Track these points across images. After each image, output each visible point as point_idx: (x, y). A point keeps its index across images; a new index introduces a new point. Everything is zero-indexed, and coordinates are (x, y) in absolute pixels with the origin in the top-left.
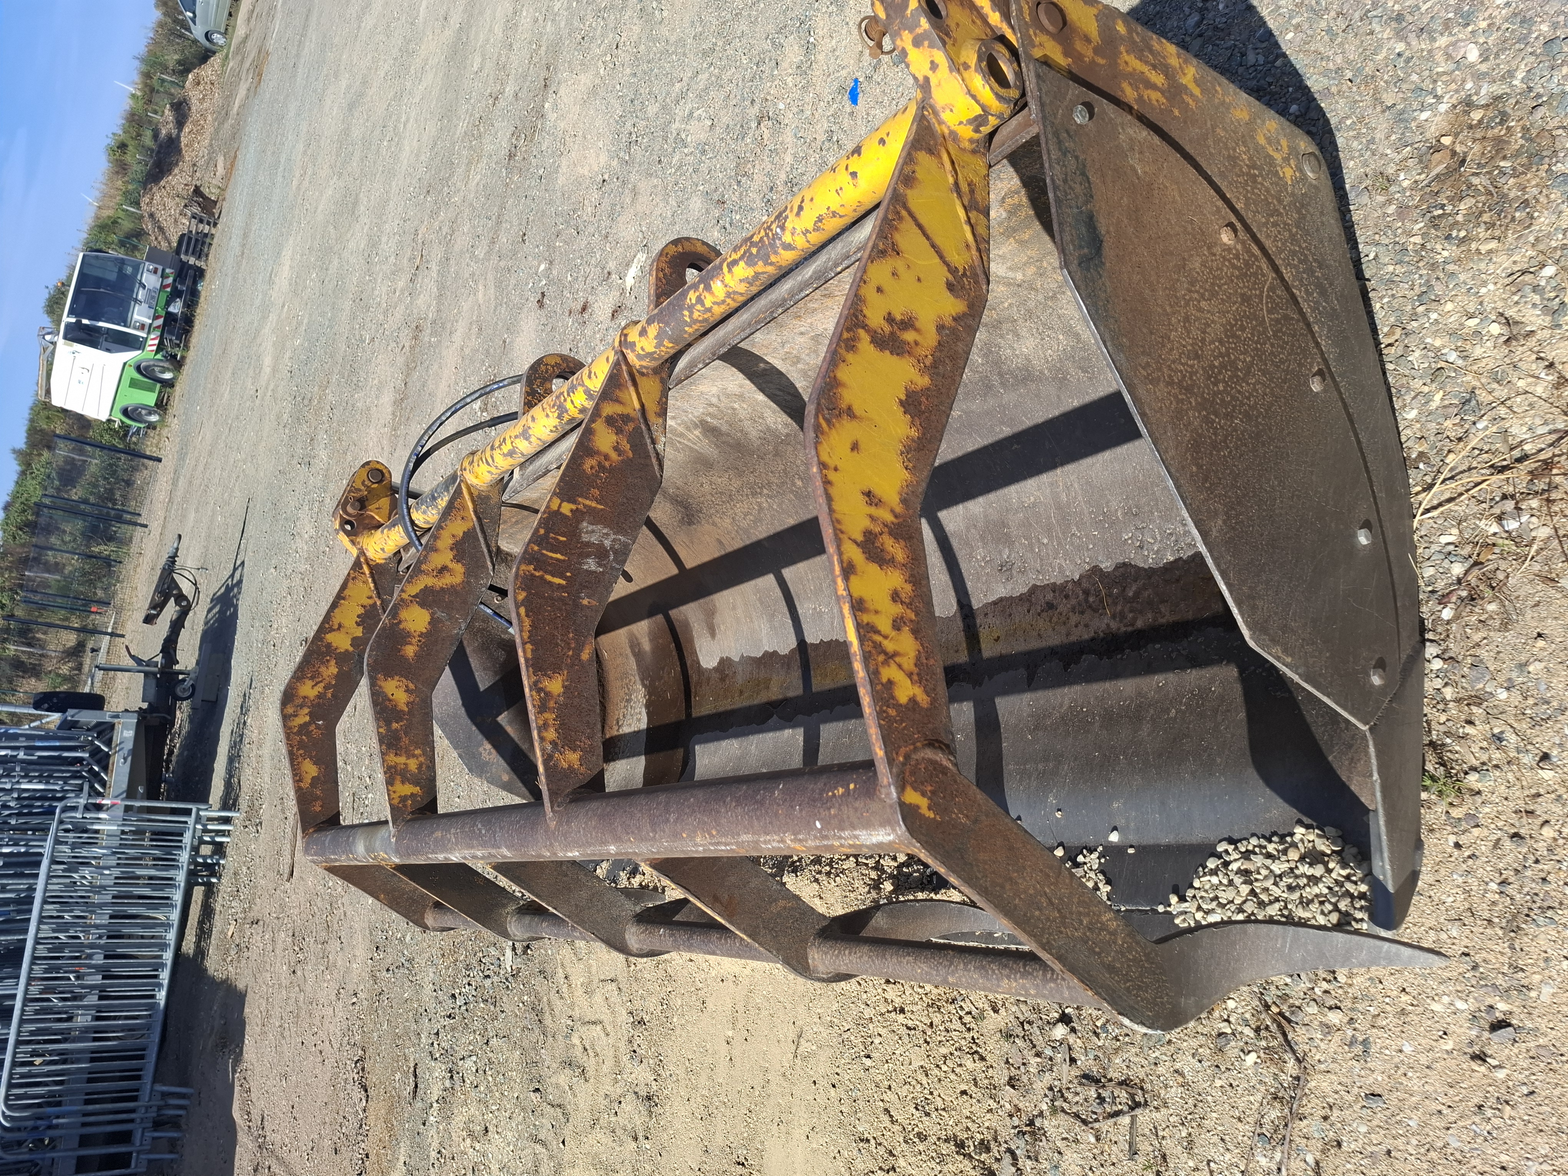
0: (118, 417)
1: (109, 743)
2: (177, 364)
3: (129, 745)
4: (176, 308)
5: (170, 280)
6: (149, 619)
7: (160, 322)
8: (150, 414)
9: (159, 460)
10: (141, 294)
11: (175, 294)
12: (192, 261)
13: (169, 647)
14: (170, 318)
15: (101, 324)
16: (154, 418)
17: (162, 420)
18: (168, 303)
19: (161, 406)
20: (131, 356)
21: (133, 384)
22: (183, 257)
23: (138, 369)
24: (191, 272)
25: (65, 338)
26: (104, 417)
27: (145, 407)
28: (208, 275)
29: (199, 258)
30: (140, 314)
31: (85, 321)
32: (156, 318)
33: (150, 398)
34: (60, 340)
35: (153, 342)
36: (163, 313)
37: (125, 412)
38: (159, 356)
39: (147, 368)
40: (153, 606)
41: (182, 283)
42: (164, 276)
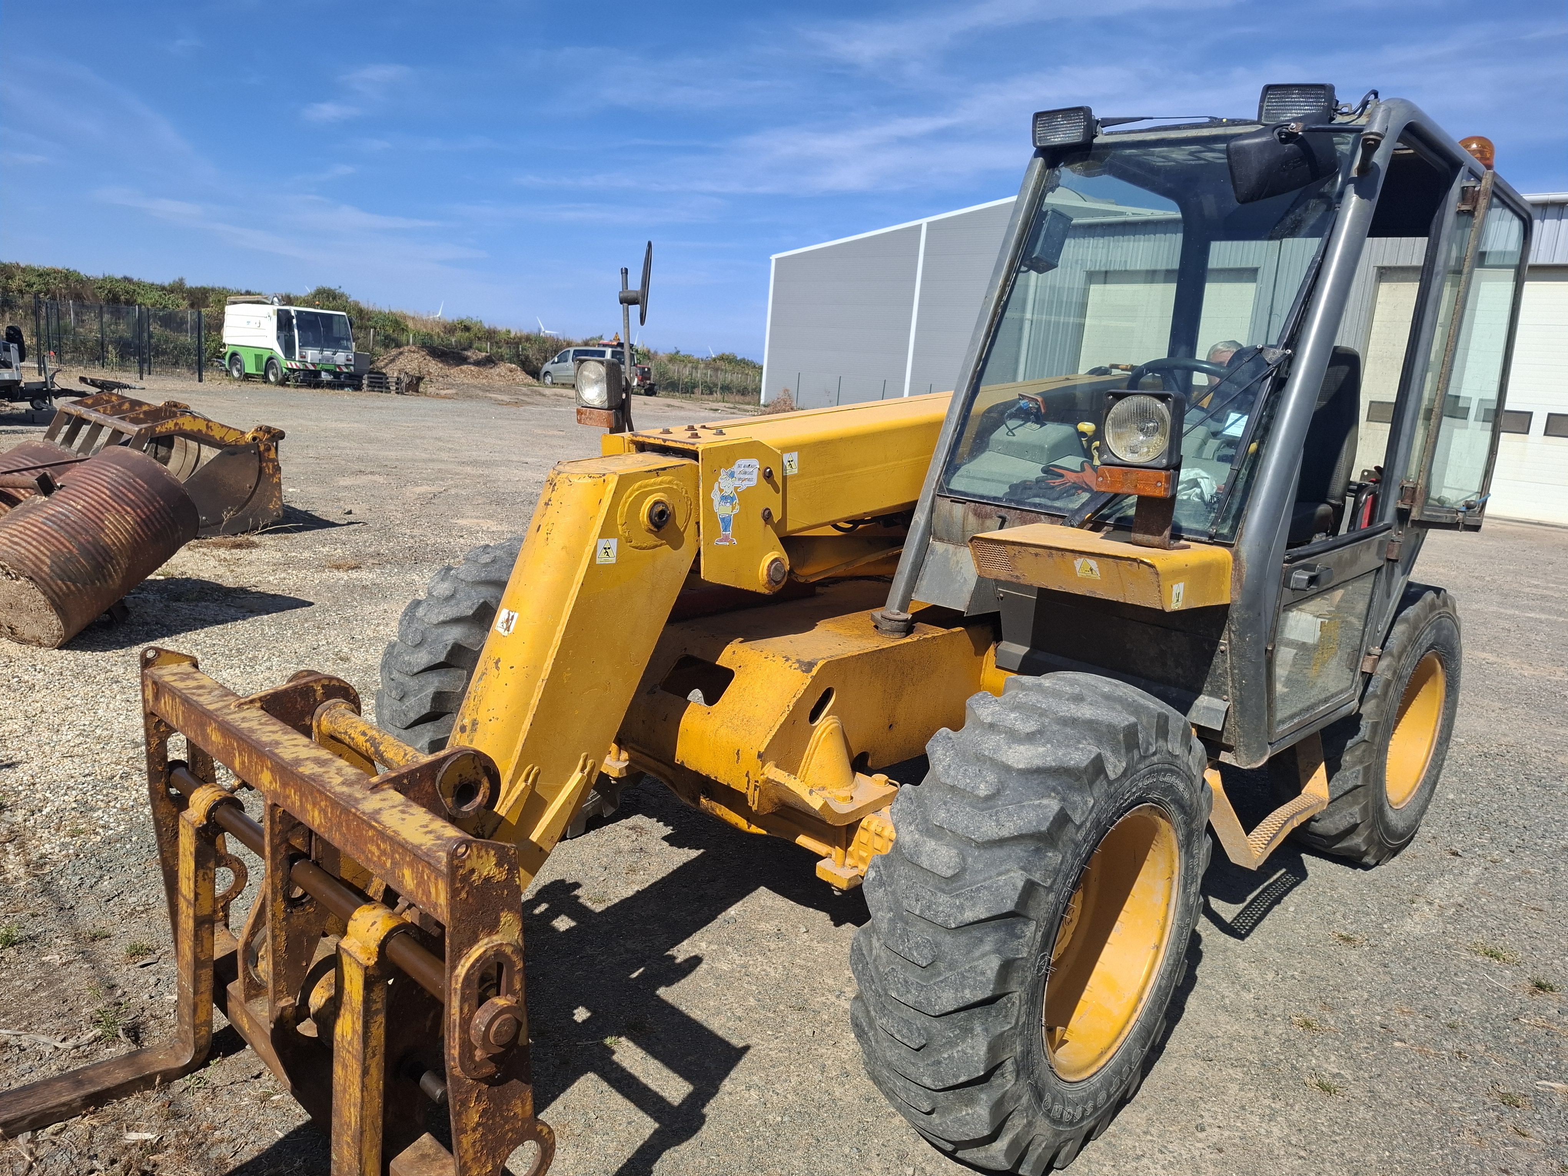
0: (229, 350)
2: (283, 382)
4: (325, 376)
5: (345, 370)
6: (83, 380)
7: (312, 368)
8: (238, 370)
9: (200, 380)
10: (328, 353)
11: (337, 375)
12: (365, 382)
14: (317, 374)
15: (296, 331)
16: (236, 374)
17: (235, 379)
18: (326, 371)
19: (247, 377)
20: (279, 352)
21: (258, 357)
22: (366, 376)
23: (270, 358)
24: (356, 382)
25: (279, 310)
26: (226, 340)
27: (243, 366)
28: (358, 393)
29: (368, 386)
30: (312, 355)
31: (295, 321)
32: (313, 364)
33: (250, 368)
34: (277, 307)
35: (294, 365)
36: (318, 368)
37: (234, 355)
38: (285, 370)
39: (274, 364)
40: (92, 380)
41: (345, 378)
42: (346, 366)
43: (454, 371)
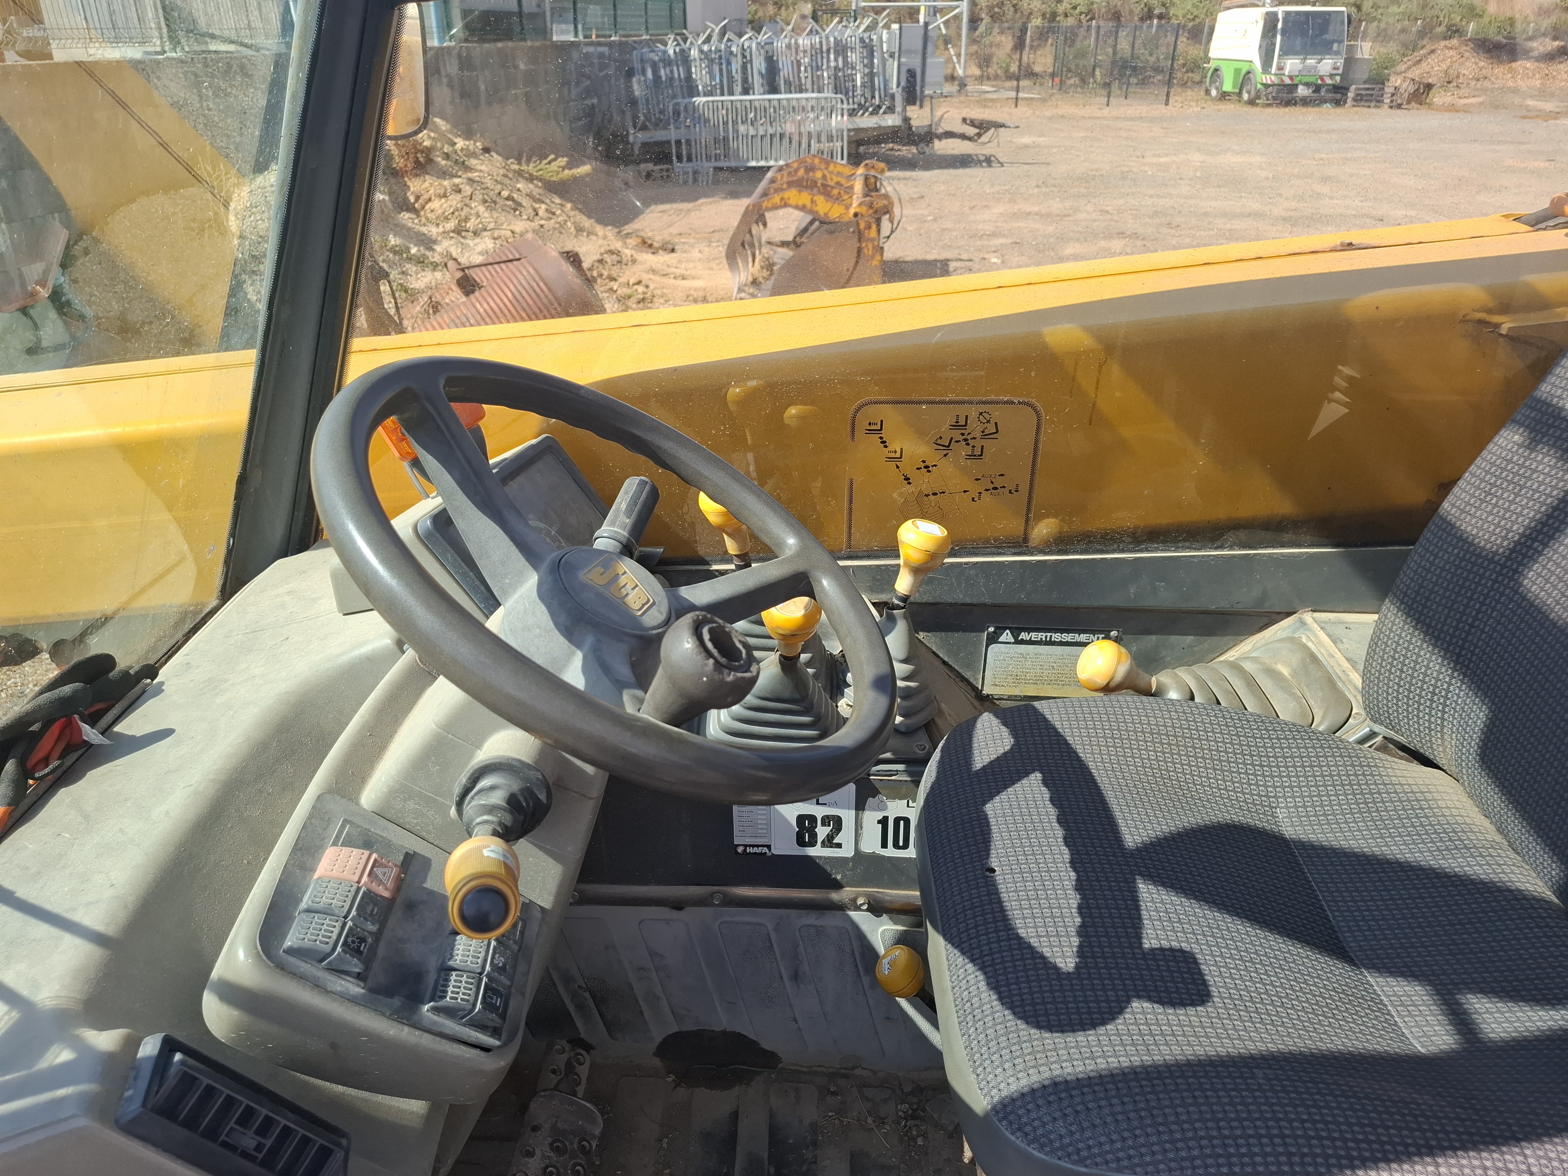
0: (1213, 65)
1: (884, 113)
2: (1252, 103)
3: (883, 124)
4: (1302, 91)
5: (1329, 81)
6: (964, 120)
7: (1288, 81)
8: (1217, 88)
9: (1167, 104)
10: (1311, 62)
11: (1317, 89)
12: (1351, 95)
13: (949, 135)
14: (1293, 87)
15: (1279, 37)
16: (1214, 93)
17: (1213, 99)
18: (1307, 84)
19: (1224, 96)
20: (1258, 65)
21: (1237, 71)
22: (1353, 87)
23: (1249, 73)
24: (1339, 96)
25: (1267, 13)
26: (1212, 54)
27: (1222, 84)
28: (1339, 110)
29: (1355, 100)
30: (1292, 65)
31: (1280, 25)
32: (1291, 78)
33: (1228, 87)
34: (1264, 10)
35: (1268, 79)
36: (1295, 82)
37: (1216, 70)
38: (1259, 86)
39: (1249, 79)
40: (972, 121)
41: (1328, 91)
42: (1332, 76)
43: (1500, 71)
